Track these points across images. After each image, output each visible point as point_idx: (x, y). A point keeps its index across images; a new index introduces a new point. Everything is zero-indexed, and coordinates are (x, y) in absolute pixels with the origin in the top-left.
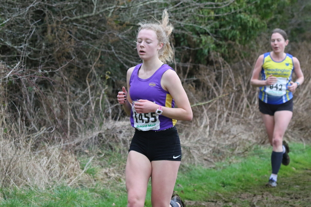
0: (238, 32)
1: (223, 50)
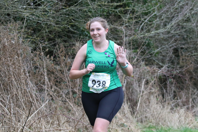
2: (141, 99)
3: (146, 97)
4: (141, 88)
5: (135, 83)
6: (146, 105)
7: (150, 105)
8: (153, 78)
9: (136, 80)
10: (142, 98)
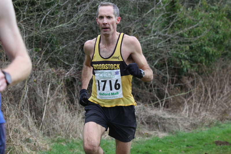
0: (204, 58)
1: (195, 69)
2: (46, 108)
3: (53, 104)
4: (45, 94)
5: (38, 89)
6: (52, 115)
7: (58, 114)
8: (59, 81)
9: (39, 85)
10: (48, 107)
